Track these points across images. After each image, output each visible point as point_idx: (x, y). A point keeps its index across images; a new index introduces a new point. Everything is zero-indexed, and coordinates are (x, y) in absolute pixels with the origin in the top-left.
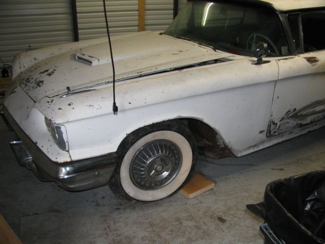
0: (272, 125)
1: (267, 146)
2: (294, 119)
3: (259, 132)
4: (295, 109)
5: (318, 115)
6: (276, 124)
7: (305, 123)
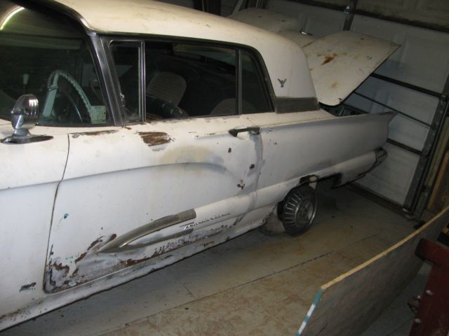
0: (55, 271)
1: (50, 309)
2: (113, 254)
3: (20, 288)
4: (114, 236)
5: (170, 241)
6: (67, 268)
7: (141, 257)
